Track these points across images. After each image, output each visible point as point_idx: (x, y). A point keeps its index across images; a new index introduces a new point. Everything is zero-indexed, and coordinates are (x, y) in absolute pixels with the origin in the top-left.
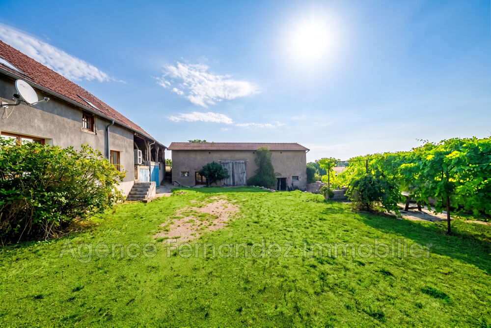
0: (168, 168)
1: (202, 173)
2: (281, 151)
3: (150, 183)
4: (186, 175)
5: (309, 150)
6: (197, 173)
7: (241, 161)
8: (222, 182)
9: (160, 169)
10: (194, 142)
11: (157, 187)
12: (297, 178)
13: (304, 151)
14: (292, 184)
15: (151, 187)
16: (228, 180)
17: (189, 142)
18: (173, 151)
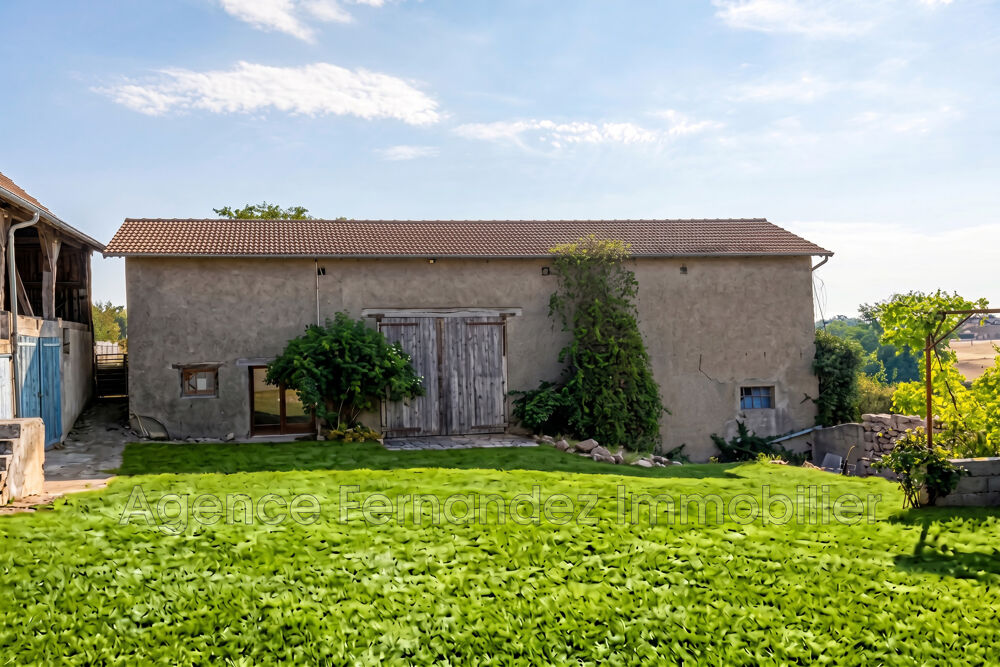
0: (109, 351)
1: (283, 376)
2: (684, 262)
3: (18, 428)
4: (202, 384)
5: (831, 254)
6: (261, 375)
7: (484, 315)
8: (388, 414)
9: (66, 352)
10: (245, 216)
11: (53, 448)
12: (766, 397)
13: (807, 258)
14: (742, 428)
15: (20, 445)
16: (418, 404)
17: (216, 217)
18: (133, 261)
